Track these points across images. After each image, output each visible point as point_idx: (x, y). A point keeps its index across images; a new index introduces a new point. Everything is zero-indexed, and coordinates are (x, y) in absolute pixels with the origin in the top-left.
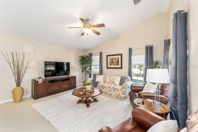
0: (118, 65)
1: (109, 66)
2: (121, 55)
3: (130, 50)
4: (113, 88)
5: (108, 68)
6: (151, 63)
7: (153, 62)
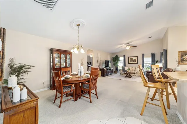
0: (136, 62)
1: (130, 63)
2: (138, 57)
3: (143, 55)
4: (137, 73)
5: (129, 63)
6: (154, 62)
7: (155, 61)
